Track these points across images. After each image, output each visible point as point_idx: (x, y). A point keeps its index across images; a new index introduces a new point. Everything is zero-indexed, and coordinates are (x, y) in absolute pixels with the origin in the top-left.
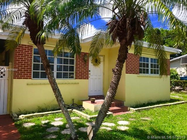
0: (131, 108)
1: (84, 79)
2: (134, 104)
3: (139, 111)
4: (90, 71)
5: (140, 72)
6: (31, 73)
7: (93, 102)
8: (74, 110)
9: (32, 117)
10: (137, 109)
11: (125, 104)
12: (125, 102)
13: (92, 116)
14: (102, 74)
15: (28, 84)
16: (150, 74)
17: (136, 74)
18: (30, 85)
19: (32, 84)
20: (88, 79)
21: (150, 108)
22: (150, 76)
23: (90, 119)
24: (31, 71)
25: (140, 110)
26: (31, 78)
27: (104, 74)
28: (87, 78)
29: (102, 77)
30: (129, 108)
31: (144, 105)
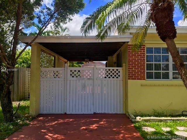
6: (145, 73)
9: (149, 120)
15: (142, 85)
18: (144, 86)
19: (146, 85)
24: (145, 71)
26: (144, 79)
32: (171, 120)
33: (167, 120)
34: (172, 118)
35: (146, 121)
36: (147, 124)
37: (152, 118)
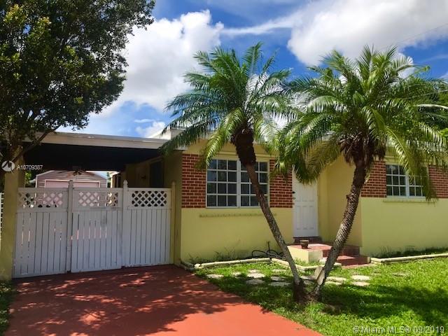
0: (373, 259)
1: (284, 207)
2: (379, 252)
3: (388, 263)
4: (294, 193)
5: (389, 193)
6: (205, 197)
7: (305, 247)
8: (274, 259)
9: (213, 266)
10: (384, 260)
11: (362, 251)
12: (360, 248)
13: (308, 267)
14: (316, 198)
15: (201, 216)
16: (407, 197)
17: (381, 196)
20: (291, 207)
21: (410, 259)
22: (409, 200)
23: (306, 270)
25: (389, 261)
26: (204, 207)
27: (319, 197)
28: (290, 205)
29: (315, 204)
30: (369, 258)
31: (398, 254)
32: (241, 263)
33: (235, 263)
34: (242, 261)
35: (209, 267)
36: (212, 271)
37: (216, 263)
